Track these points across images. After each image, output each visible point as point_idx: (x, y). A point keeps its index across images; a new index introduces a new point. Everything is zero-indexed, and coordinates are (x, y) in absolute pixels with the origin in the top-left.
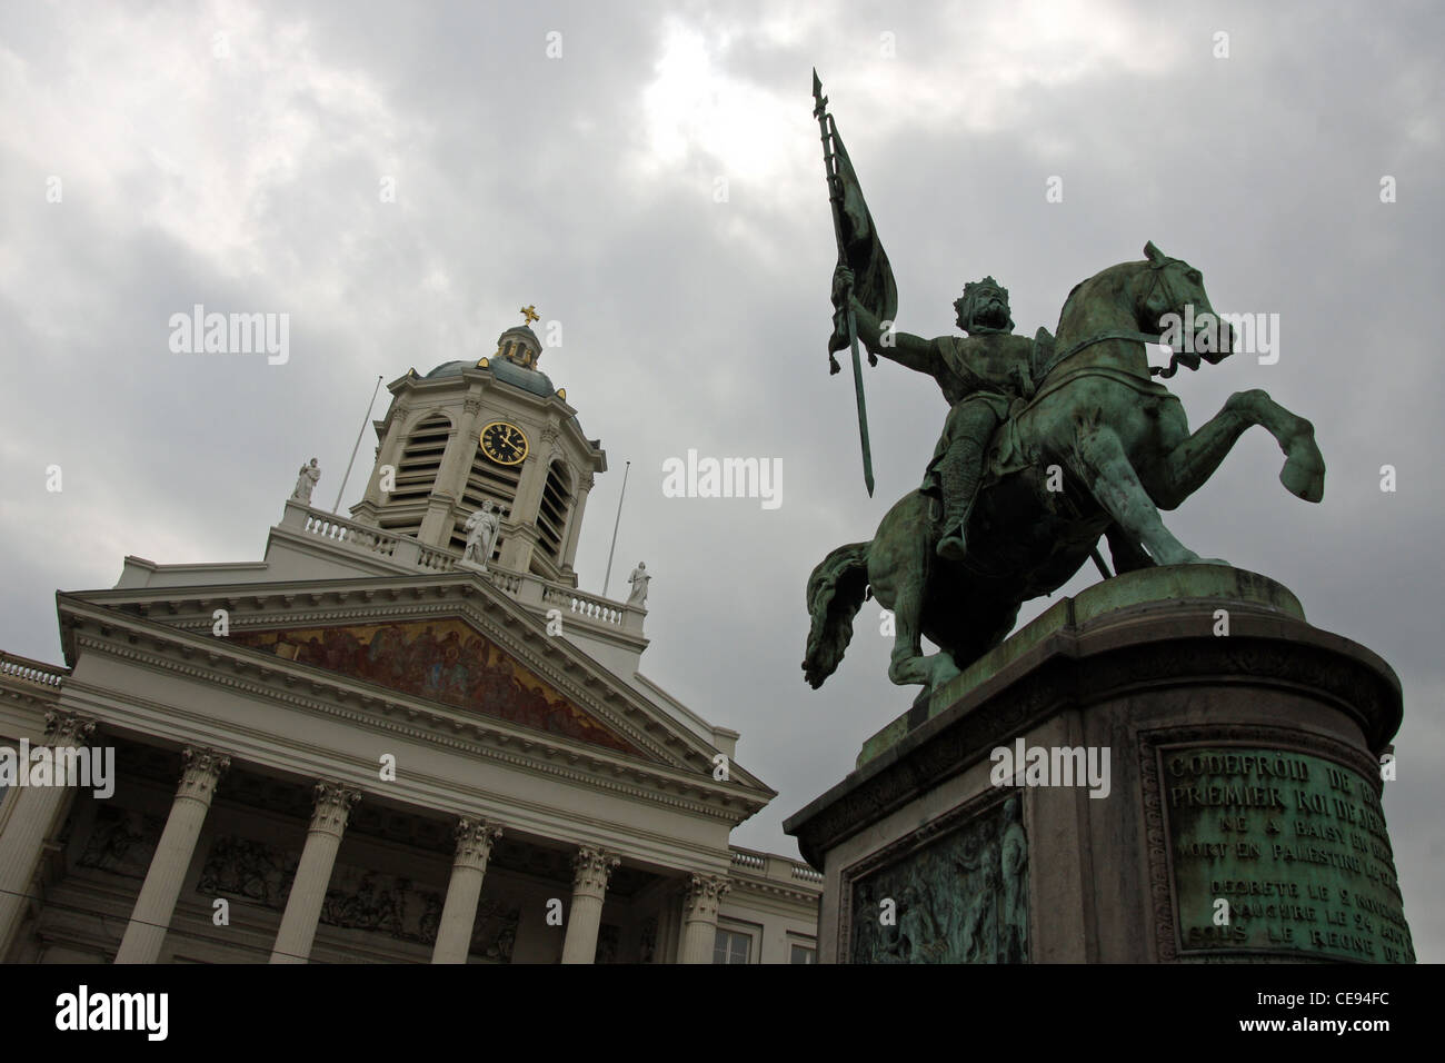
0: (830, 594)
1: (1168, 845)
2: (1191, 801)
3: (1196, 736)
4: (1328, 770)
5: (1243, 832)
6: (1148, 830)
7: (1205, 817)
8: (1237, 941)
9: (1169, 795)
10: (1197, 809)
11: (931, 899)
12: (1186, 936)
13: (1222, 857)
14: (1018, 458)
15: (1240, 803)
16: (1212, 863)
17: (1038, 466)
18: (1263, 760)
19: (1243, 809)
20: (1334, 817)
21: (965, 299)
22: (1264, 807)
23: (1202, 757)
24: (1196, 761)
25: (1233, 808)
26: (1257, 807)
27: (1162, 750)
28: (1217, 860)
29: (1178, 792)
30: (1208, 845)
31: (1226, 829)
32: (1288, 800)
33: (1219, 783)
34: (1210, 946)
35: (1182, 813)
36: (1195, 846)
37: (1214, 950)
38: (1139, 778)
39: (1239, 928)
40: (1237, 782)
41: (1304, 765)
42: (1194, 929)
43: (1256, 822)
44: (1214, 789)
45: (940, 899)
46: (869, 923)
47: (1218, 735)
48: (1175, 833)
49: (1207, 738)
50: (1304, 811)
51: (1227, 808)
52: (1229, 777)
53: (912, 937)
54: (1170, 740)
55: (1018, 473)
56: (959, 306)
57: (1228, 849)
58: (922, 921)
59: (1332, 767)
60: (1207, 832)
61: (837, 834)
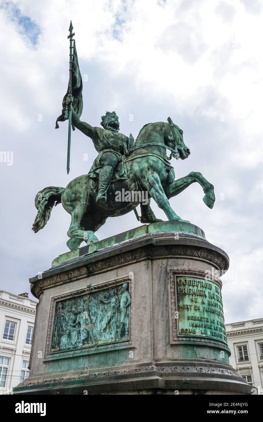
1: (177, 304)
2: (183, 293)
3: (186, 273)
4: (215, 287)
5: (196, 302)
6: (171, 299)
7: (187, 297)
8: (193, 333)
9: (177, 289)
10: (185, 294)
11: (89, 311)
12: (180, 331)
13: (191, 309)
14: (125, 175)
15: (196, 294)
16: (188, 310)
17: (131, 179)
18: (202, 282)
19: (196, 296)
20: (216, 300)
21: (106, 117)
22: (201, 296)
23: (187, 279)
24: (186, 281)
25: (194, 295)
26: (200, 296)
27: (176, 276)
28: (189, 310)
29: (180, 289)
30: (187, 305)
31: (192, 301)
32: (207, 294)
33: (191, 287)
34: (186, 334)
35: (180, 295)
36: (184, 305)
37: (188, 336)
38: (170, 283)
39: (194, 330)
40: (195, 288)
41: (211, 285)
42: (183, 329)
43: (200, 300)
44: (190, 289)
45: (93, 311)
46: (63, 316)
47: (192, 274)
48: (178, 301)
49: (188, 274)
50: (210, 298)
51: (192, 295)
52: (193, 286)
53: (82, 323)
54: (179, 273)
55: (126, 179)
57: (192, 307)
59: (216, 286)
60: (187, 301)
61: (50, 285)
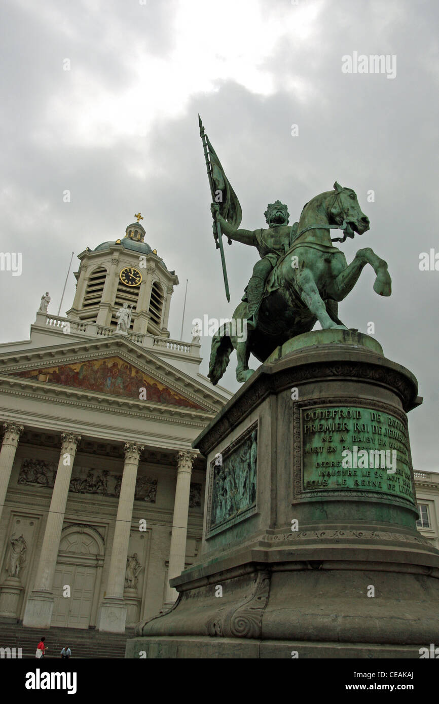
0: (219, 344)
1: (302, 449)
2: (311, 431)
3: (315, 403)
4: (371, 413)
5: (330, 442)
6: (294, 443)
7: (316, 436)
8: (324, 486)
9: (303, 427)
10: (314, 433)
11: (234, 473)
12: (305, 485)
13: (322, 452)
14: (276, 284)
15: (330, 430)
16: (318, 455)
17: (284, 287)
18: (341, 412)
19: (331, 432)
20: (371, 433)
21: (268, 211)
22: (340, 431)
23: (317, 412)
24: (315, 414)
25: (328, 432)
26: (337, 431)
27: (302, 410)
28: (319, 454)
29: (307, 427)
30: (316, 448)
31: (324, 441)
32: (351, 427)
33: (323, 422)
34: (314, 488)
35: (308, 435)
36: (312, 449)
37: (315, 490)
38: (292, 421)
39: (325, 481)
40: (330, 421)
41: (359, 412)
42: (308, 482)
43: (337, 437)
44: (320, 425)
45: (237, 473)
46: (217, 483)
47: (324, 402)
48: (305, 444)
49: (320, 404)
50: (357, 432)
51: (325, 432)
52: (327, 419)
53: (227, 489)
54: (306, 405)
55: (278, 290)
56: (266, 214)
57: (324, 449)
58: (231, 482)
59: (373, 411)
60: (316, 442)
61: (209, 447)
